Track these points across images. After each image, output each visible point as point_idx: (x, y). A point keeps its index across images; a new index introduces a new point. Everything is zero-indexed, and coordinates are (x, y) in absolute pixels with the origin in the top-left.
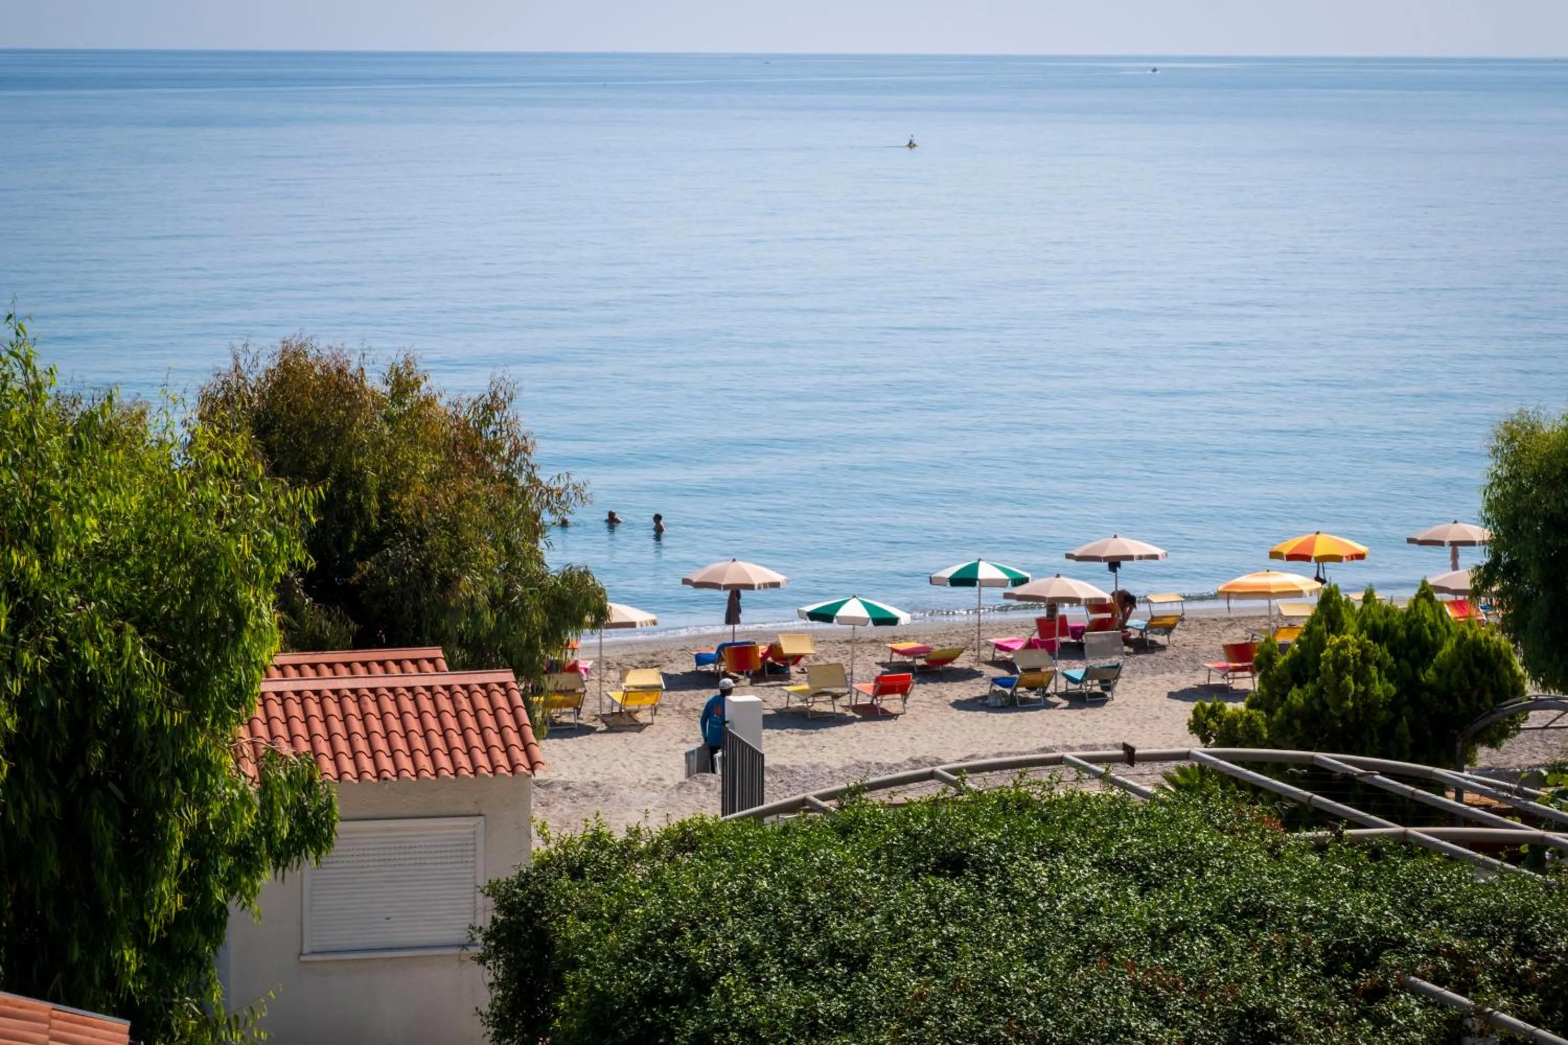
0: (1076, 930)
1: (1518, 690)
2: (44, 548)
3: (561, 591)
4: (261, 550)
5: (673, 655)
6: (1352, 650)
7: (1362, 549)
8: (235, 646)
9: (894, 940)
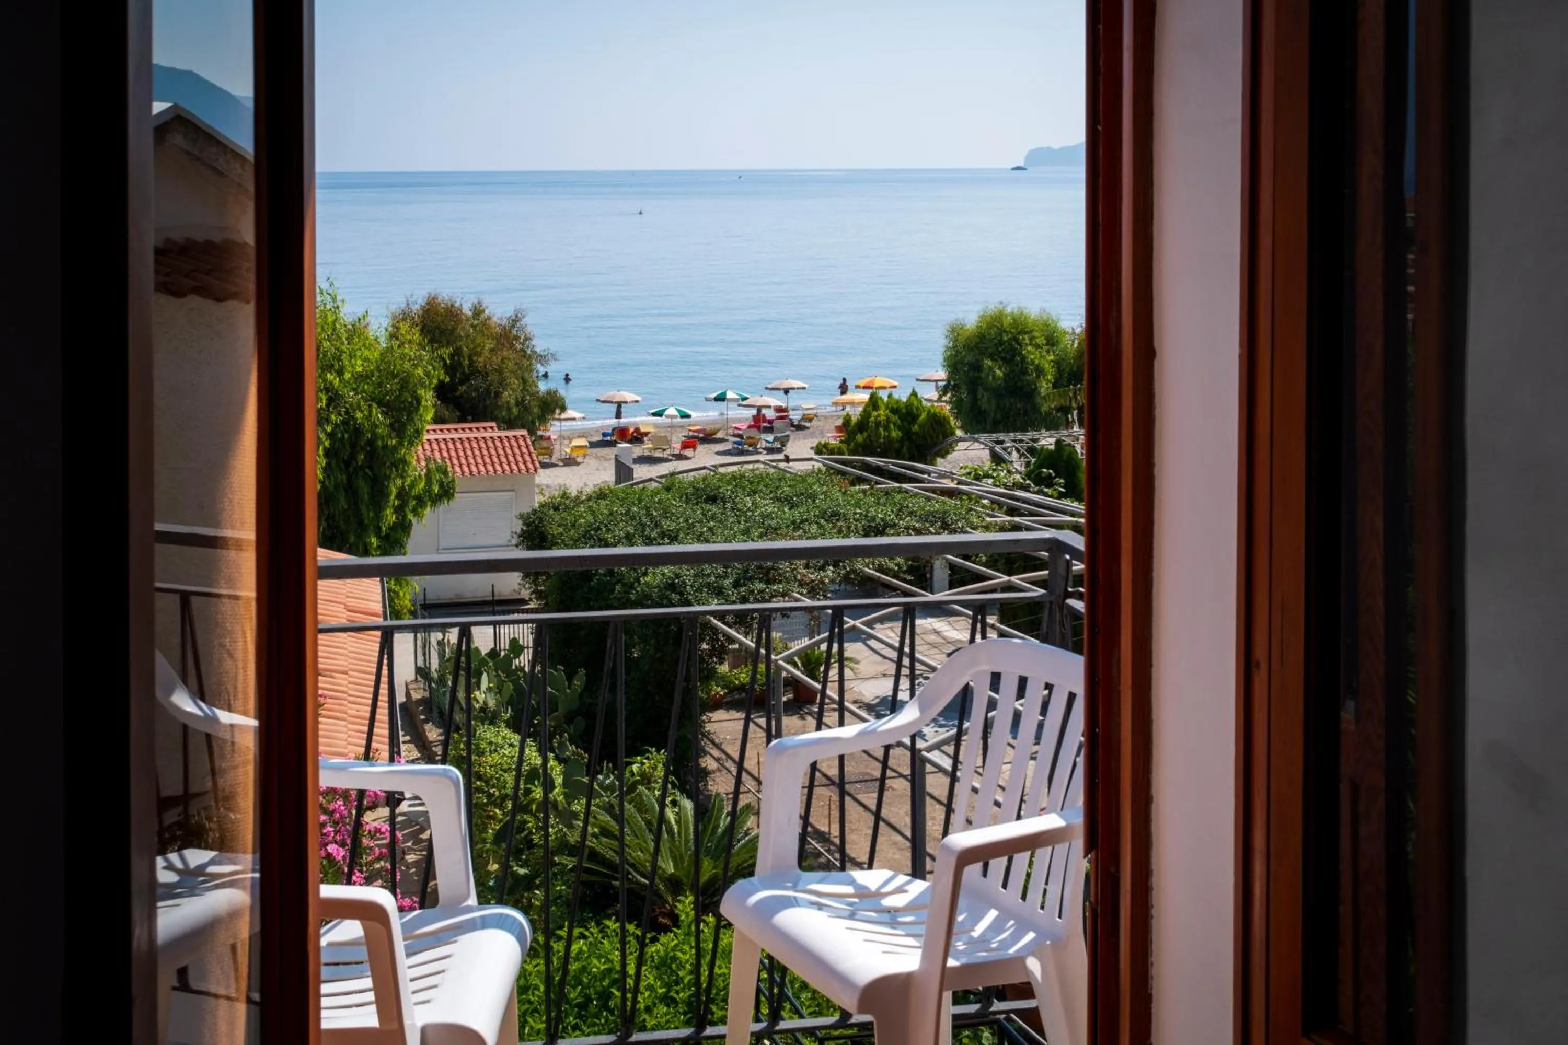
0: (763, 523)
1: (953, 433)
2: (340, 373)
3: (546, 399)
4: (427, 374)
5: (592, 433)
6: (882, 418)
7: (895, 383)
8: (417, 412)
9: (689, 529)
